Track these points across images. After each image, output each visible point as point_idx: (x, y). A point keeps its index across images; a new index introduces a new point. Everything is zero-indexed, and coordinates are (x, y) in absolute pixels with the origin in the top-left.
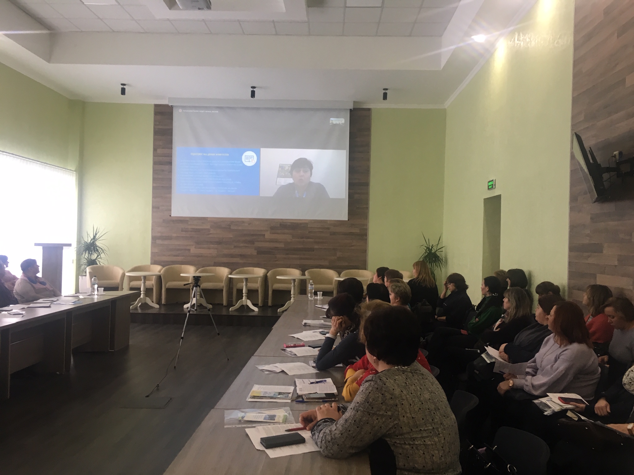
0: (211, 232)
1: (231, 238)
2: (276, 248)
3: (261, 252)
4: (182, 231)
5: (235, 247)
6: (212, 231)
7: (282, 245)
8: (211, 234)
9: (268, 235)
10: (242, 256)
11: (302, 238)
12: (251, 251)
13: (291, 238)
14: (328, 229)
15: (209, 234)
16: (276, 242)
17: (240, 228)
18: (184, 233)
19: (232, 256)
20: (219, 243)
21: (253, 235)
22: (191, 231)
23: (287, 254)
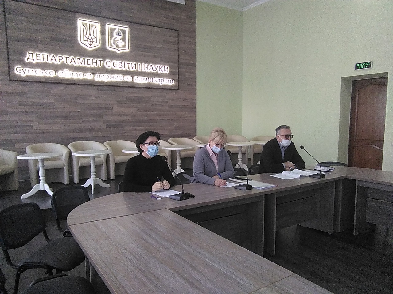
0: (56, 106)
1: (79, 112)
2: (125, 121)
3: (109, 125)
4: (20, 105)
5: (83, 121)
7: (129, 118)
9: (116, 109)
10: (91, 130)
11: (146, 111)
12: (100, 125)
13: (137, 111)
14: (167, 102)
15: (53, 108)
16: (123, 115)
17: (87, 102)
18: (22, 107)
19: (81, 130)
20: (66, 117)
21: (100, 109)
22: (31, 105)
23: (134, 126)
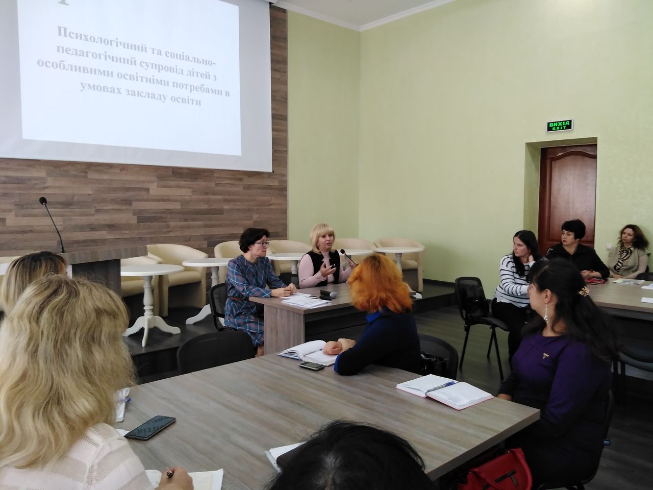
0: (48, 184)
1: (90, 194)
2: (169, 212)
3: (144, 218)
6: (50, 182)
7: (177, 206)
8: (47, 188)
9: (155, 190)
11: (206, 194)
12: (127, 217)
13: (190, 194)
15: (44, 188)
16: (168, 200)
17: (105, 177)
19: (93, 228)
20: (66, 204)
